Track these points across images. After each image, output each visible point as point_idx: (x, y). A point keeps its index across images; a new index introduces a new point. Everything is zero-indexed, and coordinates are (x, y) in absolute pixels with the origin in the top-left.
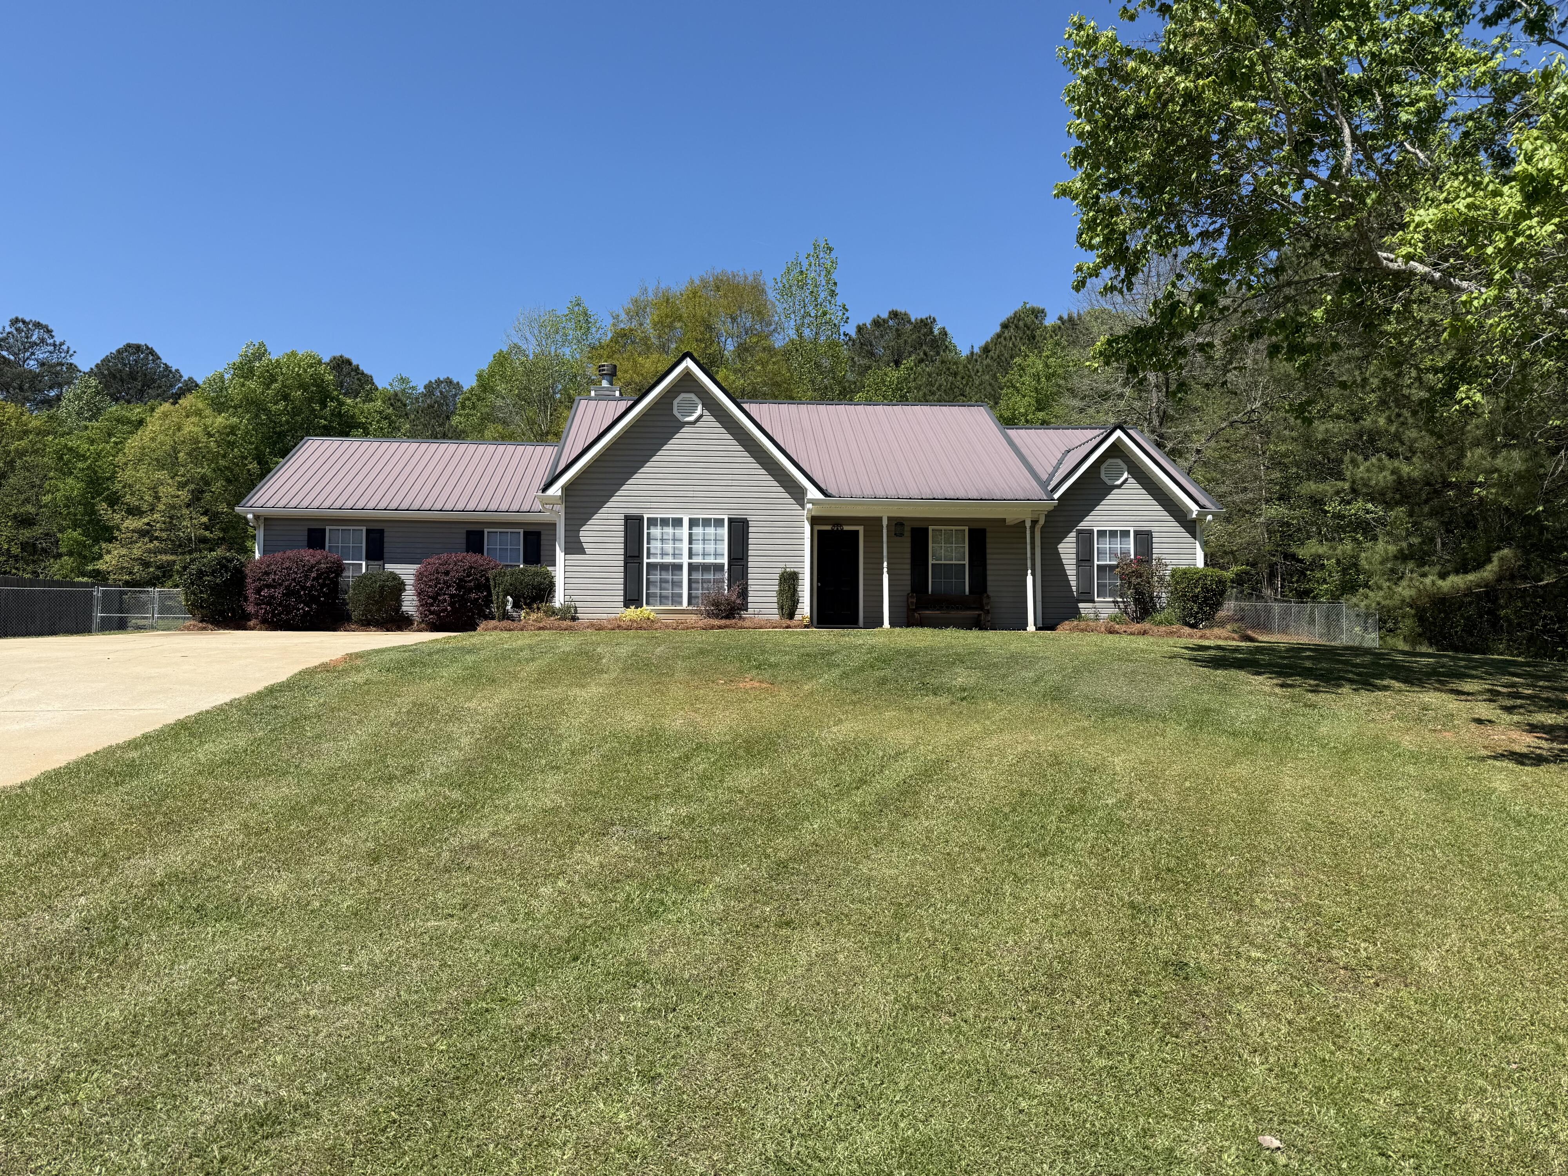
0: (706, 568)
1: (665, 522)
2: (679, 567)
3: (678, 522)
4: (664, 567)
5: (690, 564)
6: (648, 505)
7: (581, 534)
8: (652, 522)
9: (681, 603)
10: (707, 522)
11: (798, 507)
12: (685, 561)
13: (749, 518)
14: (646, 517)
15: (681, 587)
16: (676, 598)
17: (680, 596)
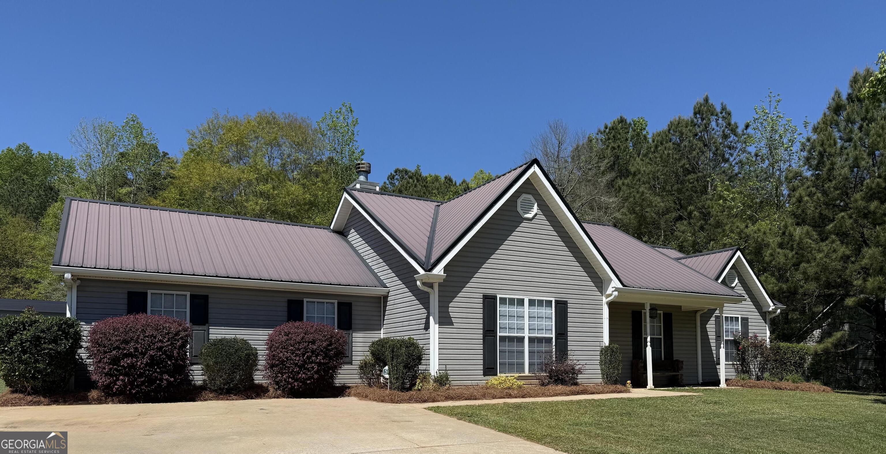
0: (540, 340)
1: (512, 302)
2: (521, 340)
3: (521, 302)
4: (511, 339)
5: (530, 338)
6: (500, 287)
7: (450, 309)
8: (503, 301)
9: (523, 372)
10: (540, 303)
11: (599, 293)
12: (526, 334)
13: (569, 301)
14: (498, 296)
15: (523, 358)
16: (520, 367)
17: (523, 364)
